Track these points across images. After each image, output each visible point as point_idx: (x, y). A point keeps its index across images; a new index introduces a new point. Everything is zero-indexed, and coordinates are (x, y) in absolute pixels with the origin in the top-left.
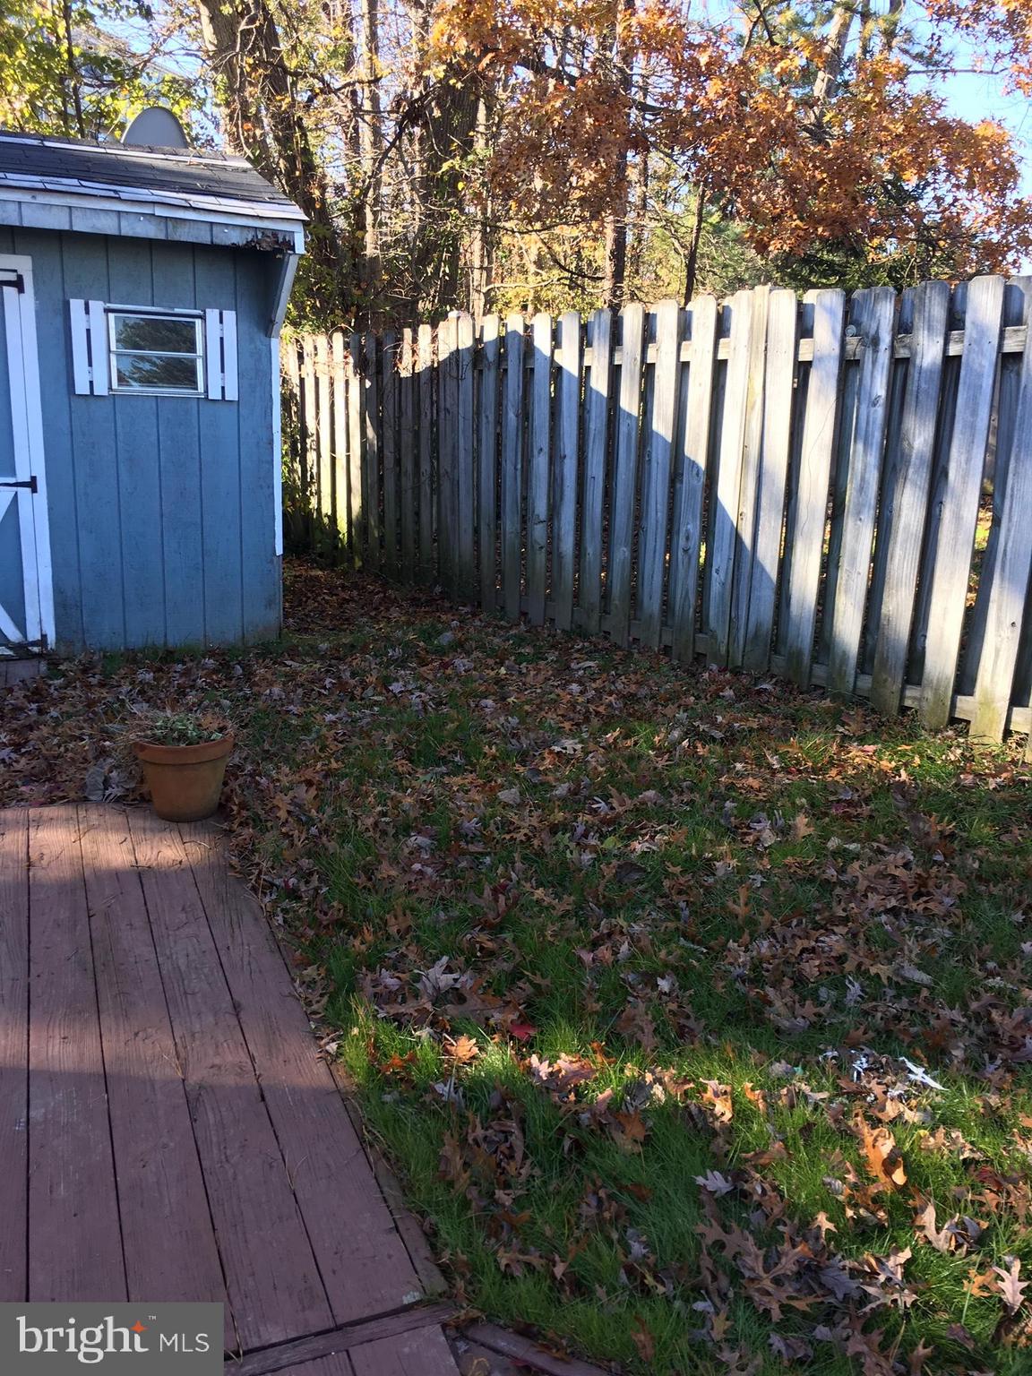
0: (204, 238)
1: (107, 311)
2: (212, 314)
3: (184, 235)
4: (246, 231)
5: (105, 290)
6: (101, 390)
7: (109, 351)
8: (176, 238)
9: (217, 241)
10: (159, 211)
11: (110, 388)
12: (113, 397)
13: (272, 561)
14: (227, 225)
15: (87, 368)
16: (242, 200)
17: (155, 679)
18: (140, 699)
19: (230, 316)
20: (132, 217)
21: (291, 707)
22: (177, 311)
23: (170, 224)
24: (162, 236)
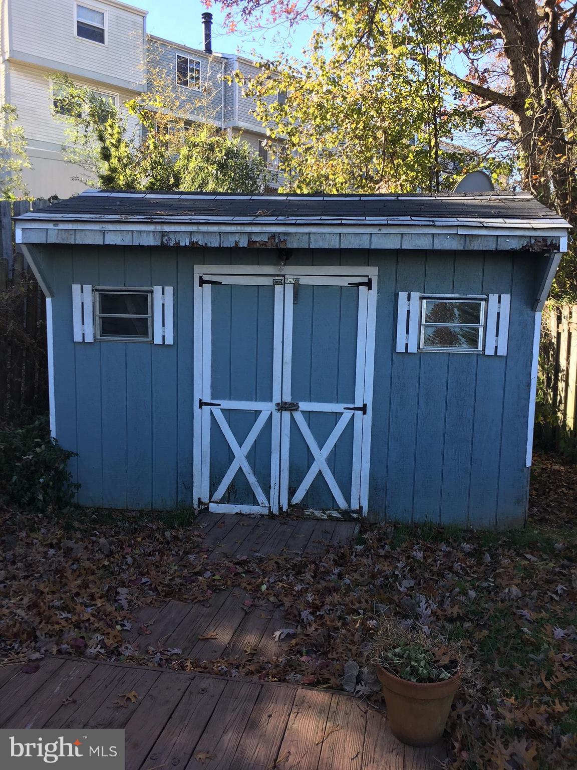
0: (492, 246)
1: (422, 298)
2: (494, 298)
3: (476, 246)
4: (522, 239)
5: (422, 285)
6: (413, 349)
7: (420, 324)
8: (471, 248)
9: (500, 248)
10: (461, 231)
11: (419, 348)
12: (420, 354)
13: (522, 471)
14: (508, 236)
15: (405, 335)
16: (522, 219)
17: (424, 557)
18: (409, 576)
19: (506, 298)
20: (443, 236)
21: (525, 612)
22: (469, 296)
23: (468, 239)
24: (461, 248)
